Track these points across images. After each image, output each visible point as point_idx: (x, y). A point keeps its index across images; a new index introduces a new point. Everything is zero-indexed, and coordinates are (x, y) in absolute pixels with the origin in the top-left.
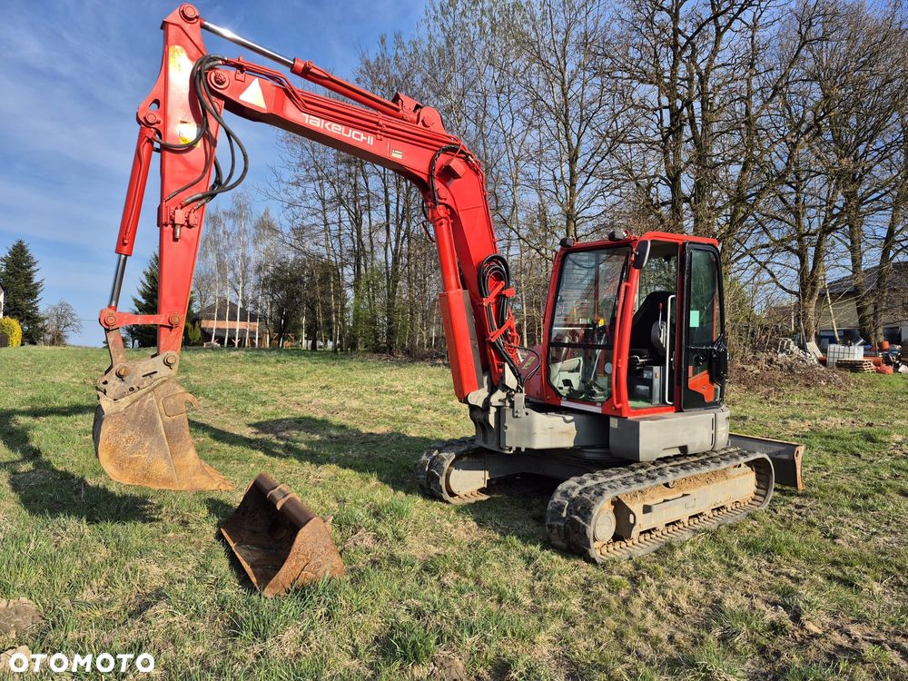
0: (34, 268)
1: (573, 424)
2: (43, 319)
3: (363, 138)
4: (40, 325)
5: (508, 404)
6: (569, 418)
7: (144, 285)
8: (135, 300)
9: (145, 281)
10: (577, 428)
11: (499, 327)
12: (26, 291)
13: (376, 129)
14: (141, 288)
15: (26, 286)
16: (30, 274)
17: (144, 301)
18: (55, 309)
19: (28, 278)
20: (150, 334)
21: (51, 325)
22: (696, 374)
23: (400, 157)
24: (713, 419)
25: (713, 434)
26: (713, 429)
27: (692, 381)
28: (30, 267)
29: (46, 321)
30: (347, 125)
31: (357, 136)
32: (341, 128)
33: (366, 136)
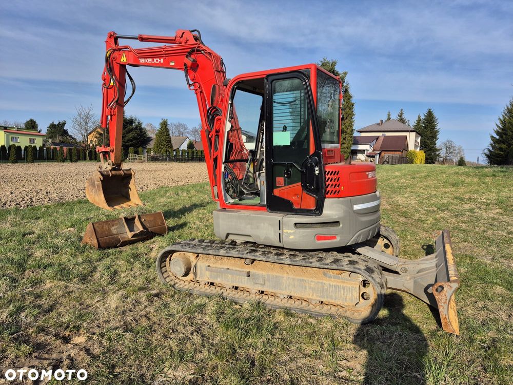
0: (436, 123)
2: (439, 150)
3: (159, 61)
4: (437, 153)
7: (498, 126)
8: (492, 137)
9: (499, 124)
12: (430, 135)
13: (163, 54)
14: (496, 128)
15: (431, 133)
16: (433, 126)
17: (497, 137)
18: (445, 144)
19: (433, 128)
20: (498, 157)
21: (443, 153)
22: (288, 185)
23: (173, 64)
24: (280, 221)
25: (280, 234)
26: (280, 229)
27: (283, 190)
28: (433, 122)
29: (440, 151)
30: (153, 57)
31: (157, 61)
32: (151, 59)
33: (160, 59)
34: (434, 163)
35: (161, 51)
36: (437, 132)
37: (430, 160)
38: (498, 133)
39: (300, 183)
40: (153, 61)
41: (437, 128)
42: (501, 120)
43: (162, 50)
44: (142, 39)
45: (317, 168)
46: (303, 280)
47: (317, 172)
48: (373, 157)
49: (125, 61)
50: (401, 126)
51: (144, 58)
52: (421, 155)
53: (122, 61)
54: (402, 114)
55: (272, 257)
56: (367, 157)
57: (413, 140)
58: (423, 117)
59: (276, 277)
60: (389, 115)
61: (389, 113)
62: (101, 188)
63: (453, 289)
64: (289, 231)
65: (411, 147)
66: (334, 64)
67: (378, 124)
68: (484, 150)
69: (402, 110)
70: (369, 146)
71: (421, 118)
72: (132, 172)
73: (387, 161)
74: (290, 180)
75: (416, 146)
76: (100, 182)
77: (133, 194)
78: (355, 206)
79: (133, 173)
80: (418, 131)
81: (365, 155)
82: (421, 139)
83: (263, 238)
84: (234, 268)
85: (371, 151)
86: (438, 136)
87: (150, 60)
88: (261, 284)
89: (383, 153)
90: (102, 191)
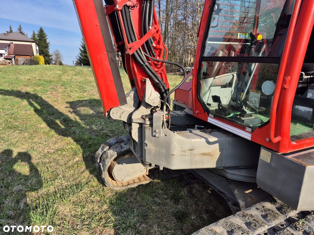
0: (47, 37)
1: (217, 146)
2: (51, 56)
4: (51, 58)
5: (148, 122)
6: (212, 139)
7: (83, 43)
8: (80, 49)
10: (221, 149)
11: (141, 36)
12: (45, 46)
14: (81, 44)
15: (45, 44)
16: (45, 39)
17: (83, 49)
18: (55, 52)
19: (45, 41)
20: (85, 61)
21: (54, 57)
28: (45, 37)
29: (52, 56)
34: (50, 64)
36: (48, 44)
37: (47, 62)
38: (82, 47)
41: (48, 41)
48: (10, 59)
50: (21, 37)
52: (42, 59)
54: (21, 28)
56: (5, 60)
57: (35, 48)
58: (37, 33)
60: (11, 28)
61: (10, 26)
65: (35, 54)
67: (5, 34)
68: (76, 57)
69: (20, 26)
70: (4, 51)
71: (35, 33)
73: (25, 63)
75: (37, 53)
80: (35, 41)
81: (3, 58)
82: (39, 48)
85: (6, 55)
86: (49, 47)
89: (17, 57)
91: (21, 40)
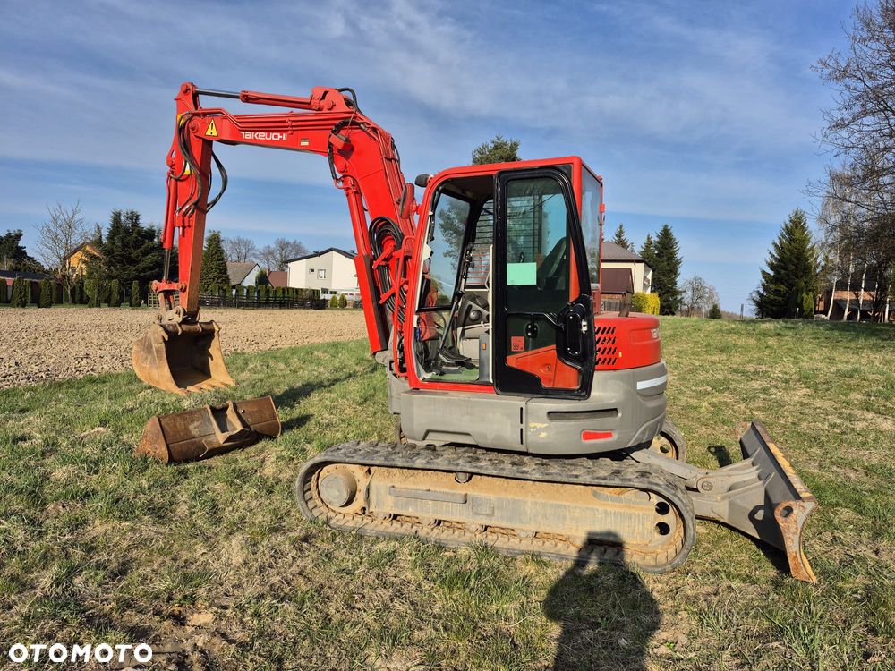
0: (676, 248)
2: (681, 293)
3: (280, 137)
4: (679, 297)
7: (773, 256)
8: (764, 272)
9: (774, 252)
12: (668, 268)
13: (287, 127)
14: (769, 259)
15: (668, 264)
16: (672, 253)
17: (772, 273)
18: (691, 283)
19: (671, 257)
20: (774, 305)
21: (687, 297)
22: (533, 349)
23: (307, 144)
24: (522, 409)
25: (522, 430)
26: (521, 423)
27: (522, 357)
28: (672, 247)
29: (683, 294)
30: (268, 130)
31: (276, 137)
32: (265, 134)
33: (282, 135)
34: (673, 314)
35: (284, 121)
36: (678, 262)
37: (668, 308)
38: (772, 266)
39: (554, 346)
40: (268, 136)
41: (678, 256)
42: (776, 246)
43: (287, 119)
44: (247, 99)
45: (584, 323)
46: (561, 506)
47: (584, 329)
49: (215, 134)
50: (619, 252)
51: (251, 131)
52: (653, 301)
53: (208, 133)
54: (621, 232)
55: (509, 469)
57: (640, 276)
58: (655, 239)
59: (514, 501)
62: (165, 356)
63: (808, 511)
64: (539, 425)
65: (638, 288)
66: (514, 146)
68: (751, 294)
69: (621, 227)
71: (652, 240)
72: (215, 326)
74: (536, 341)
75: (645, 286)
76: (163, 345)
77: (216, 365)
78: (639, 384)
79: (217, 329)
80: (647, 260)
82: (653, 275)
83: (492, 437)
84: (437, 490)
86: (680, 271)
87: (262, 136)
88: (487, 515)
90: (166, 361)
91: (613, 258)
